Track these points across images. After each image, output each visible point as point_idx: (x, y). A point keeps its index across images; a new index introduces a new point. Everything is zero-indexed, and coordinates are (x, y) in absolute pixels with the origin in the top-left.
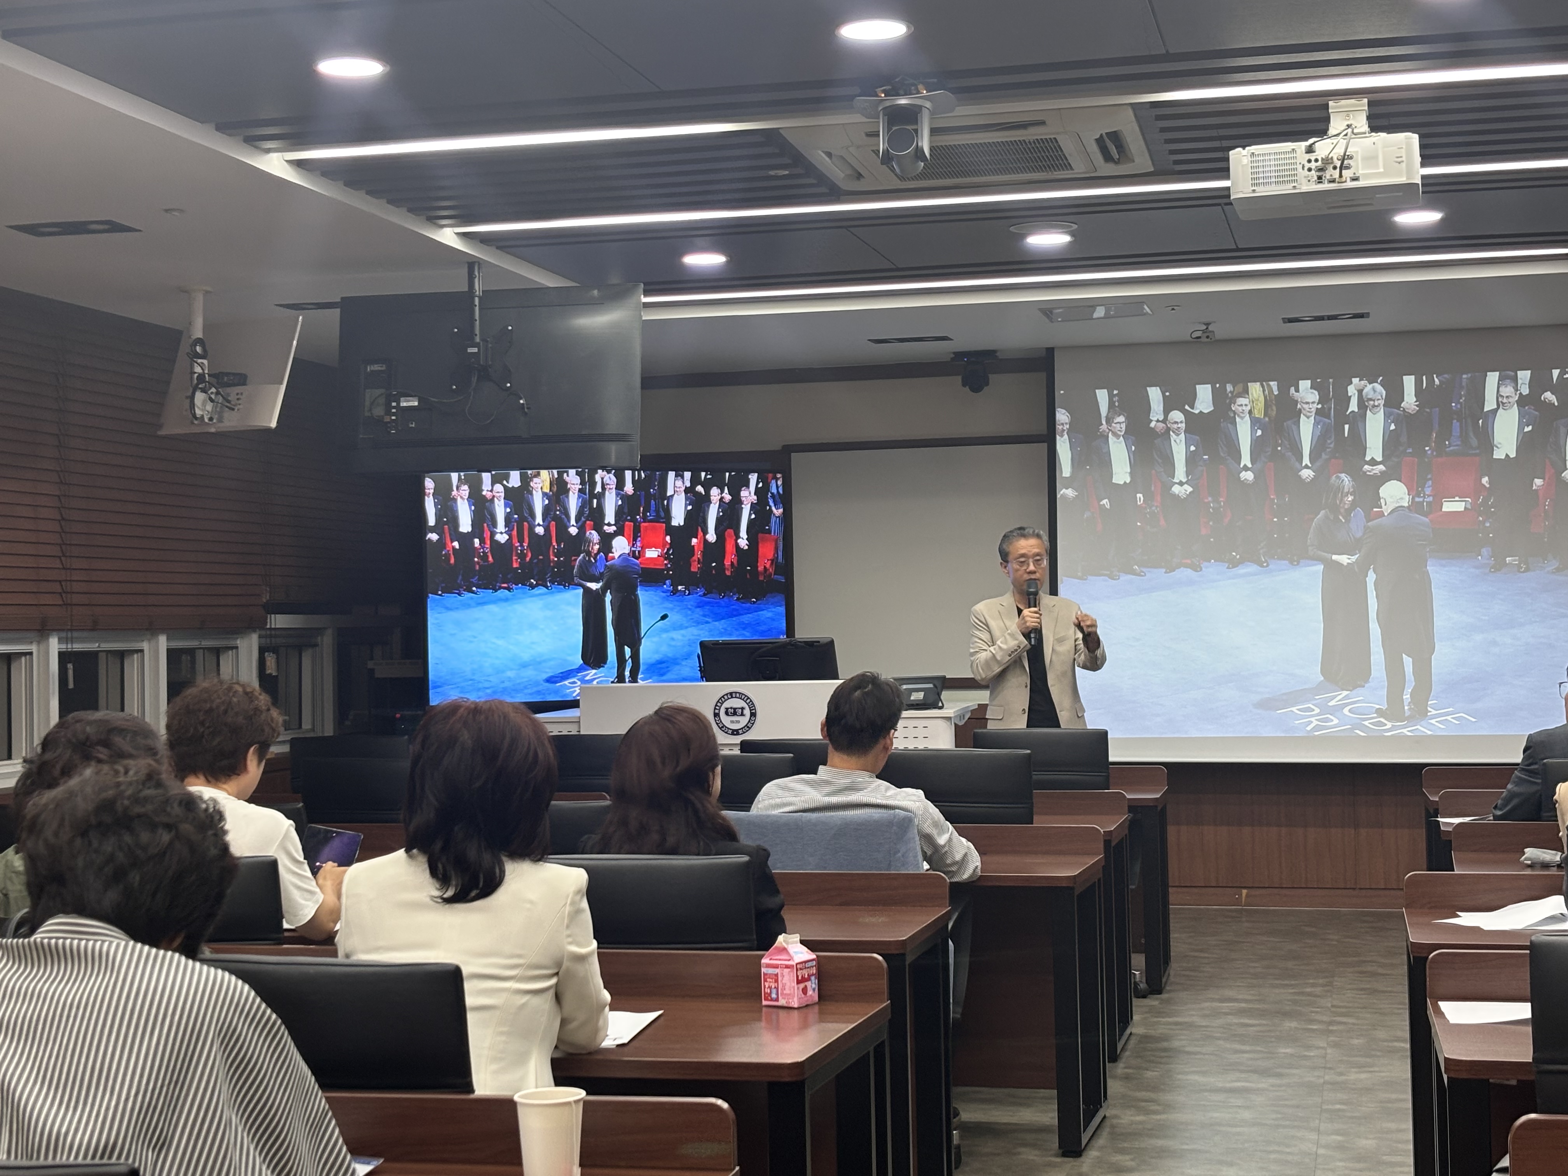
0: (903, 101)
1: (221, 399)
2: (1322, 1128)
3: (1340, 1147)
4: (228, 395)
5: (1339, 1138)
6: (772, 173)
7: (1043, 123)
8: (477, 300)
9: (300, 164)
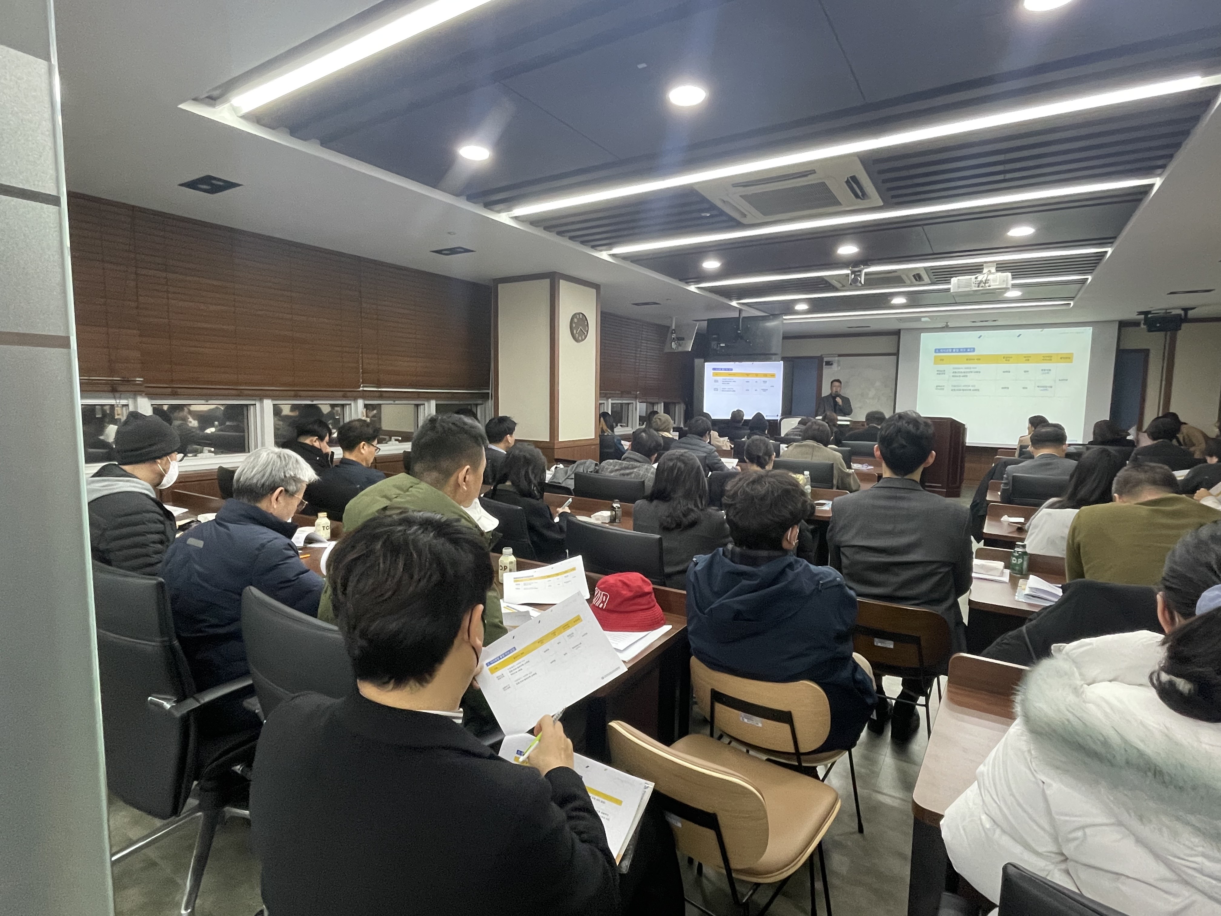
0: (857, 269)
1: (678, 344)
8: (741, 319)
9: (698, 288)
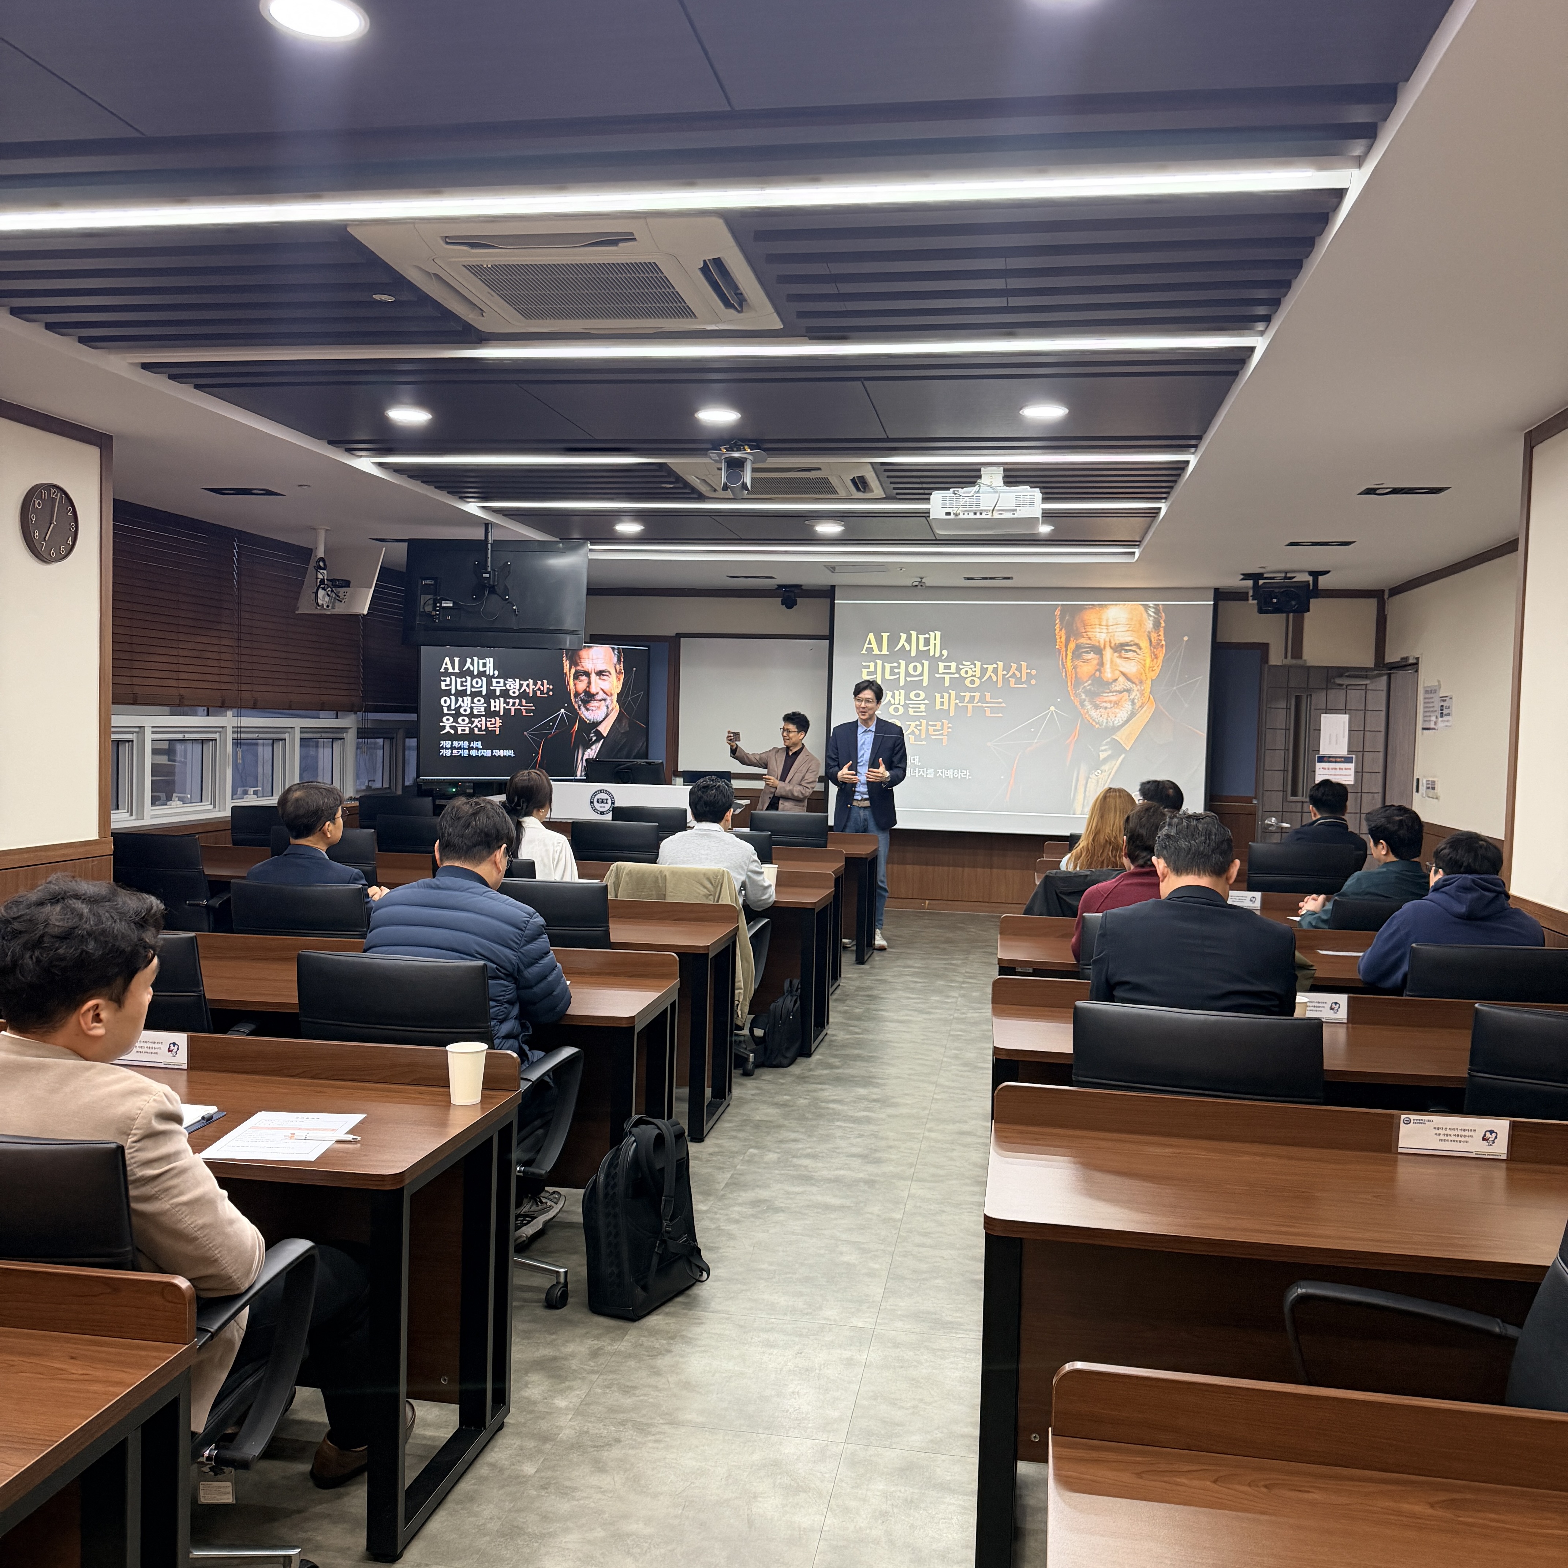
0: (736, 455)
1: (334, 595)
2: (948, 1046)
3: (956, 1057)
4: (339, 592)
5: (956, 1052)
6: (664, 485)
7: (819, 469)
8: (489, 545)
9: (380, 465)
